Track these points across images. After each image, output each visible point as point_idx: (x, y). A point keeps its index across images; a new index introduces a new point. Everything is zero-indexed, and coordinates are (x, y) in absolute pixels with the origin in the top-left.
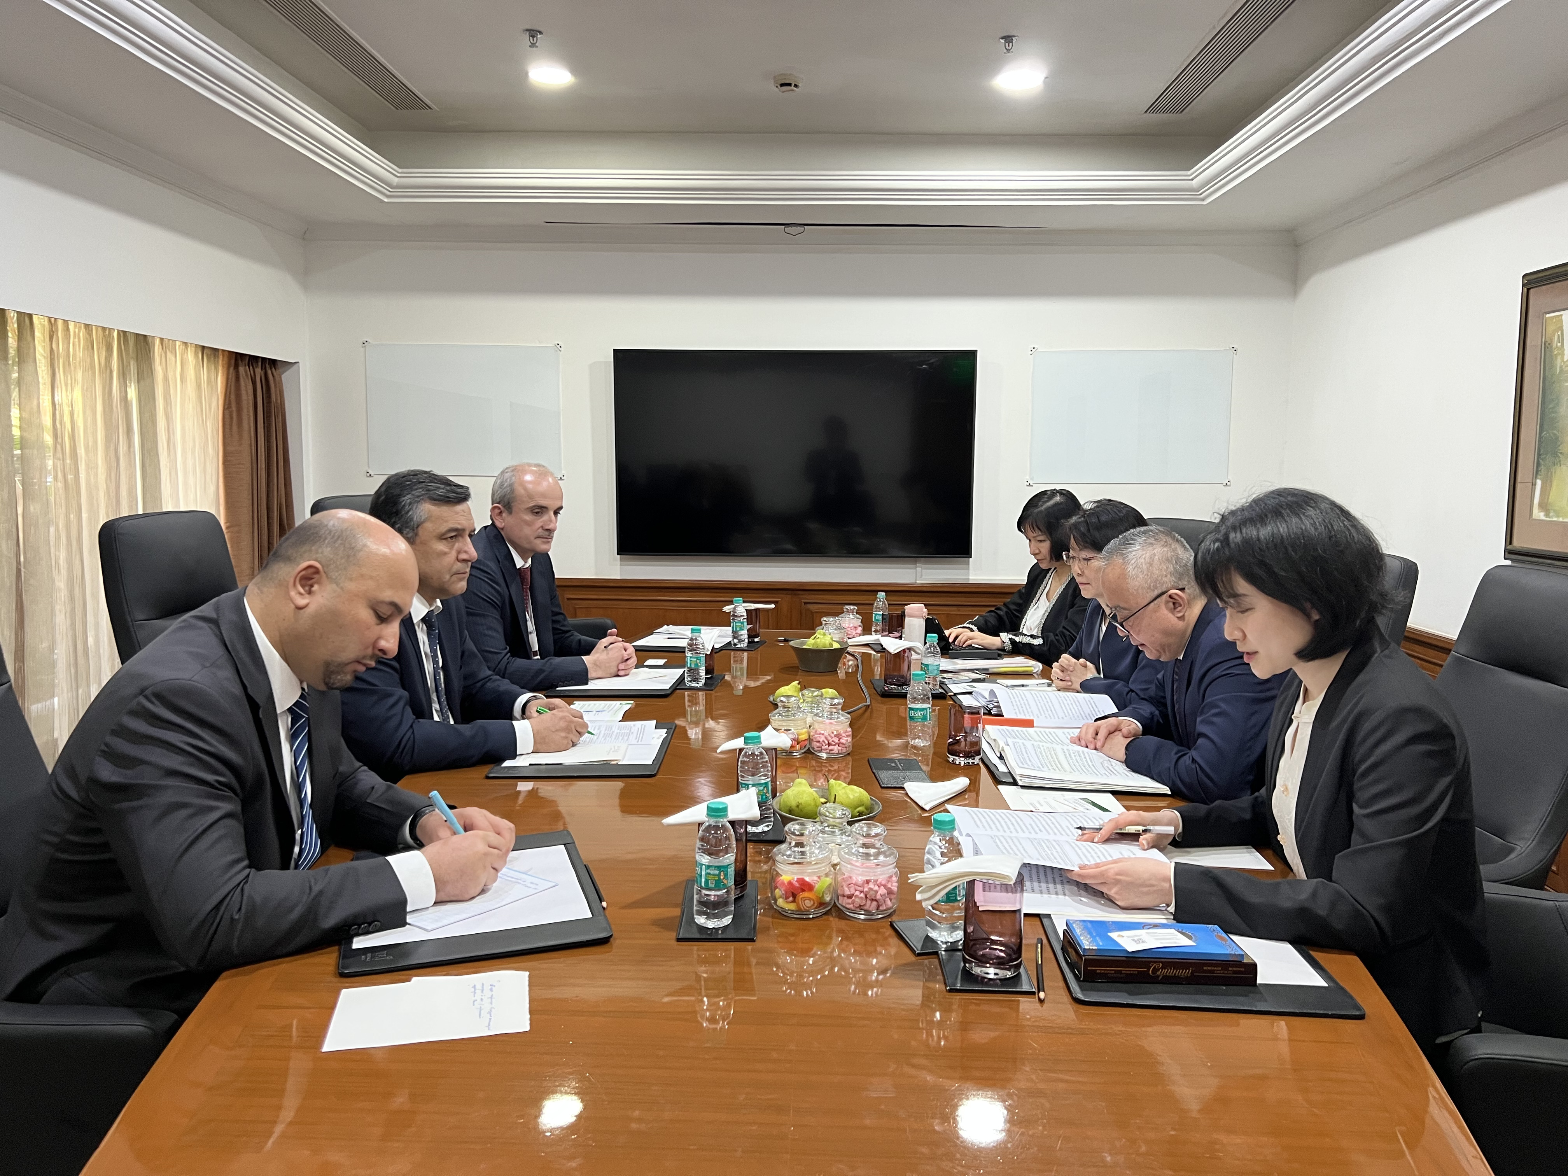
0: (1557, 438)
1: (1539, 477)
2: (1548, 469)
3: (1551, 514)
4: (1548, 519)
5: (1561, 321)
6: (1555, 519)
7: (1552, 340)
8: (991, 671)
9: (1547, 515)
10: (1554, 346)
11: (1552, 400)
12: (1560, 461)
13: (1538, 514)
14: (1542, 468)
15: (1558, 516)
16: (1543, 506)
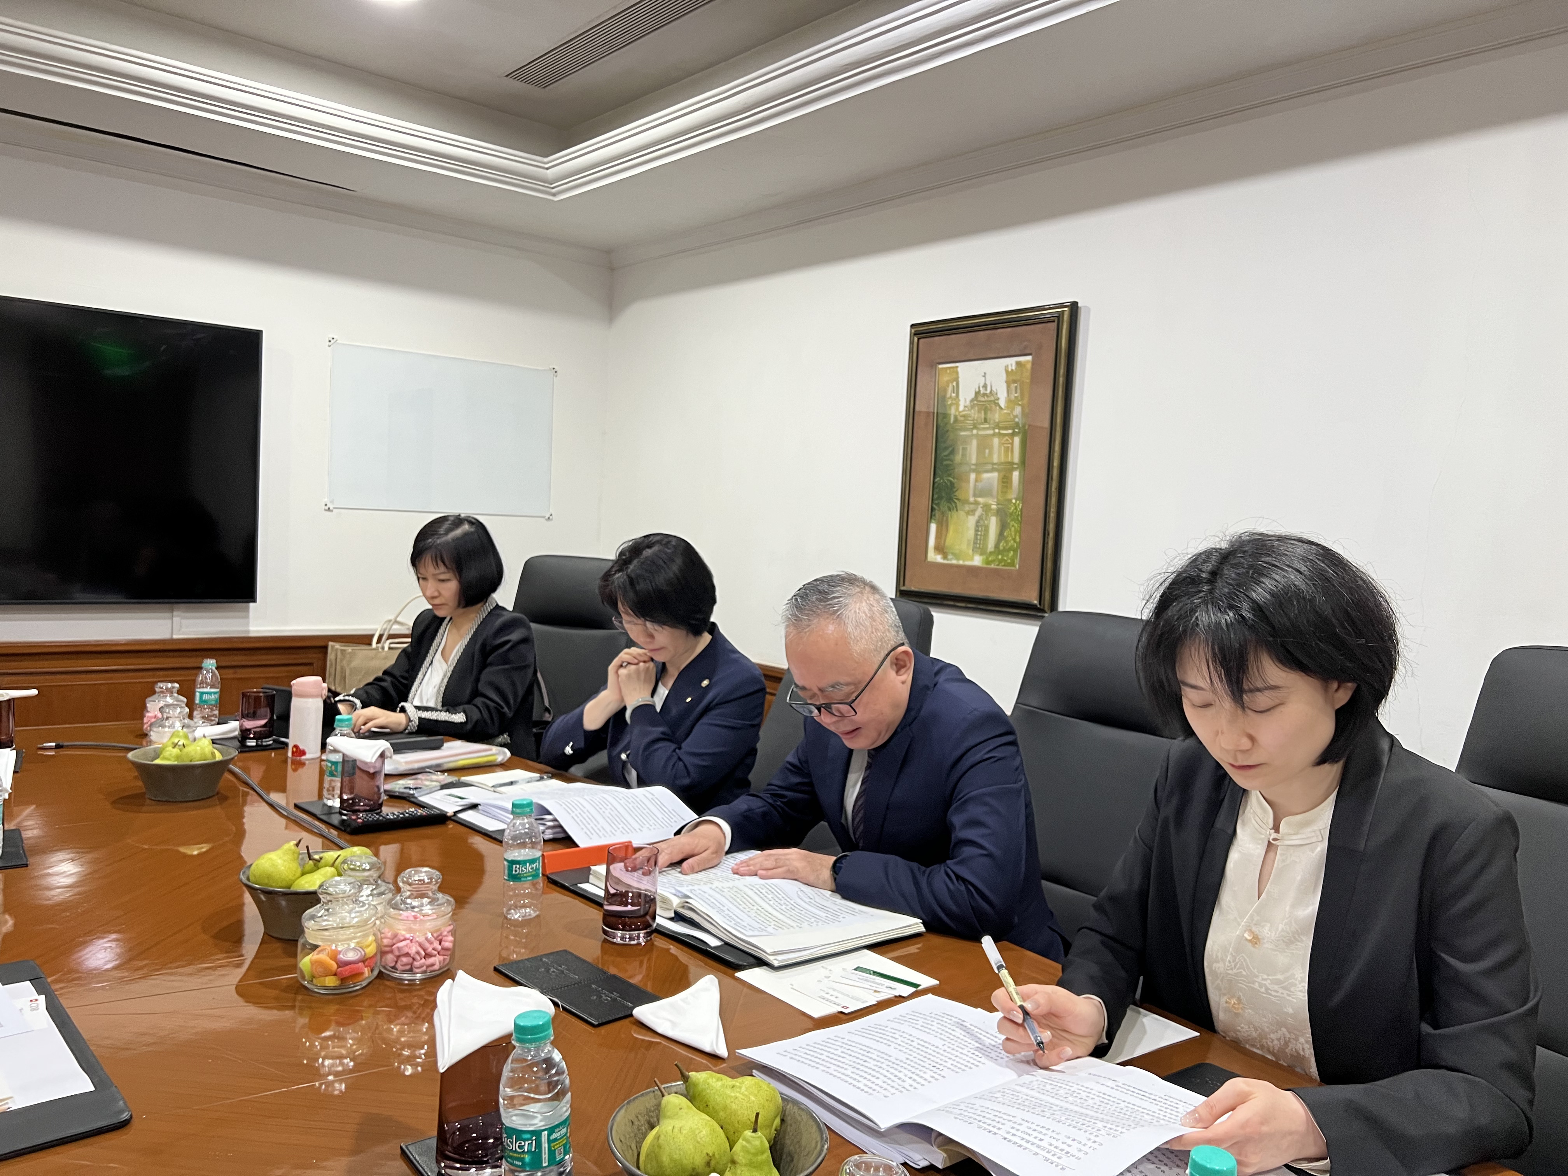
0: (952, 484)
1: (933, 521)
2: (943, 514)
3: (950, 557)
4: (946, 562)
5: (957, 373)
6: (954, 562)
7: (945, 391)
8: (446, 767)
9: (945, 558)
10: (948, 395)
11: (946, 448)
12: (956, 507)
13: (934, 557)
14: (937, 513)
15: (958, 559)
16: (939, 549)
